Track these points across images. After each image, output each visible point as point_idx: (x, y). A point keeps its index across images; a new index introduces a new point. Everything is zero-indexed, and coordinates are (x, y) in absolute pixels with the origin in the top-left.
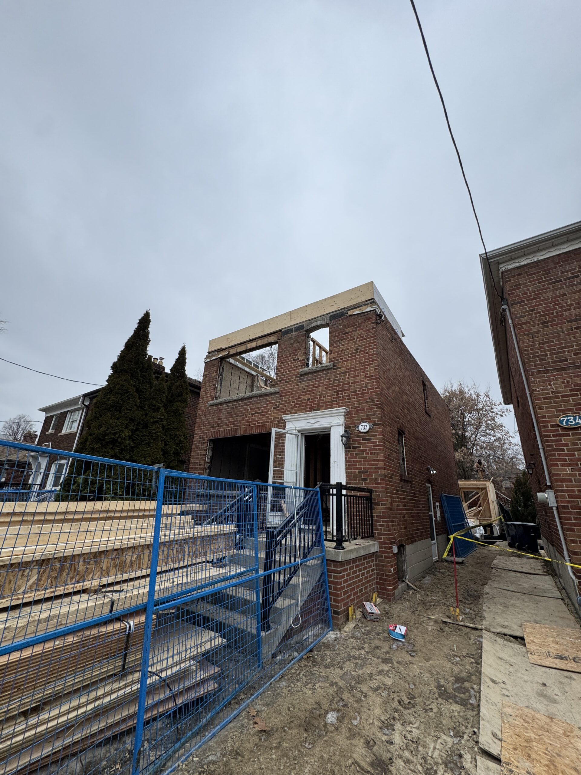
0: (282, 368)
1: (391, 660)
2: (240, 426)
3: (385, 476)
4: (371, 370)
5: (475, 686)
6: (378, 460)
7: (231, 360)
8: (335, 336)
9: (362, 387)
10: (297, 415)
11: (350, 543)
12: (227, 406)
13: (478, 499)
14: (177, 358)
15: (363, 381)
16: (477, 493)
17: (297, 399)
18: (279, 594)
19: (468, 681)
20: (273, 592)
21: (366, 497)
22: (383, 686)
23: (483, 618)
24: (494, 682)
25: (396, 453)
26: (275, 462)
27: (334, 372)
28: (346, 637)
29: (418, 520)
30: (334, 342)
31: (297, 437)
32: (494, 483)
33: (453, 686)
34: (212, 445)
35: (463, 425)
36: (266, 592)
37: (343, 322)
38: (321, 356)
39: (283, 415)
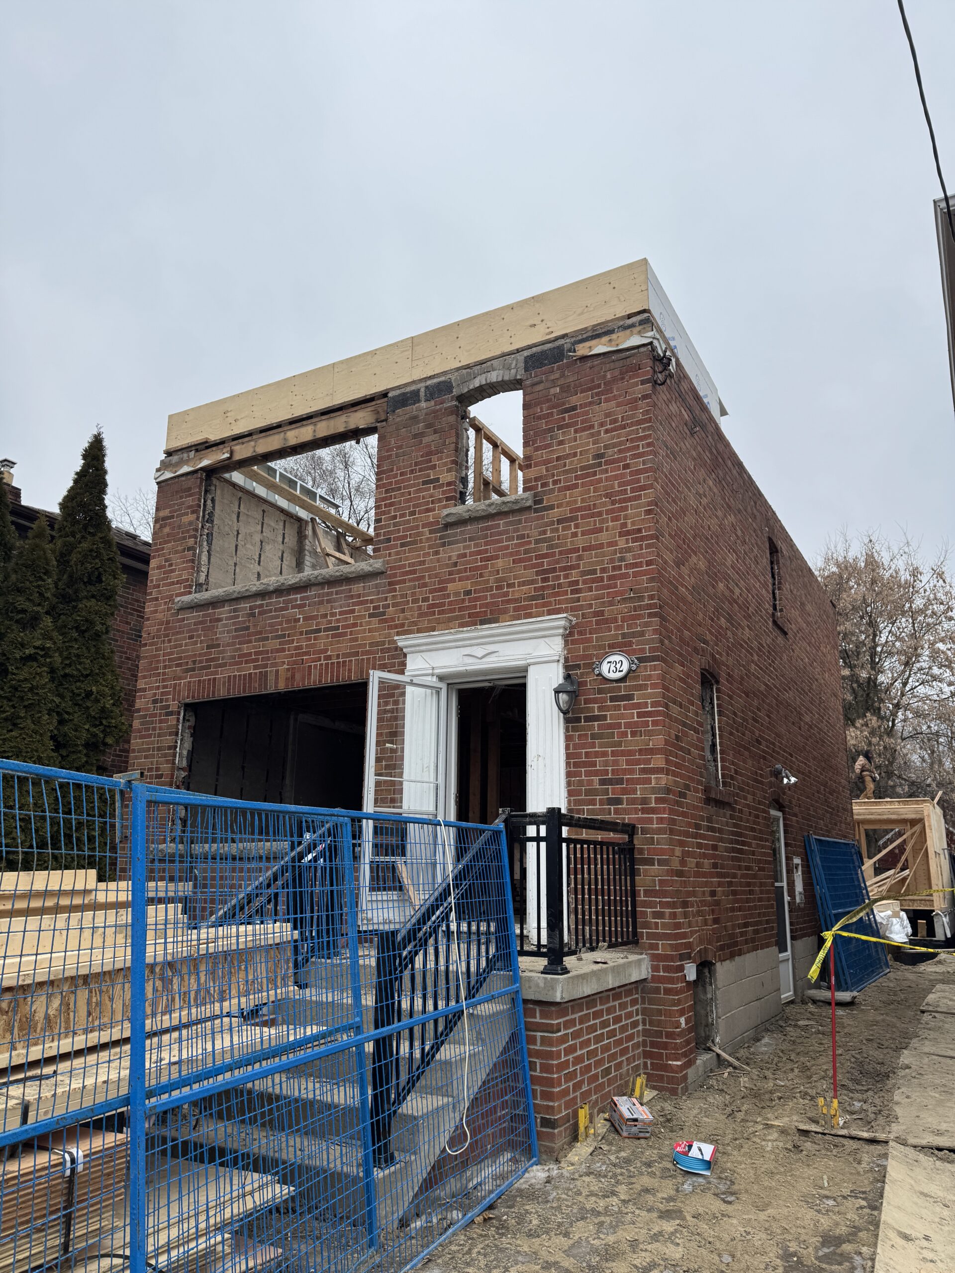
0: (391, 504)
1: (681, 1212)
2: (273, 665)
3: (668, 791)
4: (635, 515)
5: (864, 1250)
6: (652, 751)
7: (237, 477)
8: (539, 418)
9: (612, 561)
10: (438, 636)
11: (580, 959)
12: (235, 610)
13: (901, 848)
14: (78, 469)
15: (614, 544)
16: (900, 834)
17: (435, 590)
18: (412, 1083)
19: (849, 1241)
20: (398, 1078)
21: (618, 844)
22: (662, 1262)
23: (891, 1118)
24: (906, 1238)
25: (696, 731)
26: (378, 760)
27: (538, 518)
28: (574, 1173)
29: (748, 901)
30: (536, 435)
31: (438, 693)
32: (943, 808)
33: (817, 1252)
34: (193, 719)
35: (873, 654)
36: (380, 1077)
37: (563, 376)
38: (497, 471)
39: (398, 634)
